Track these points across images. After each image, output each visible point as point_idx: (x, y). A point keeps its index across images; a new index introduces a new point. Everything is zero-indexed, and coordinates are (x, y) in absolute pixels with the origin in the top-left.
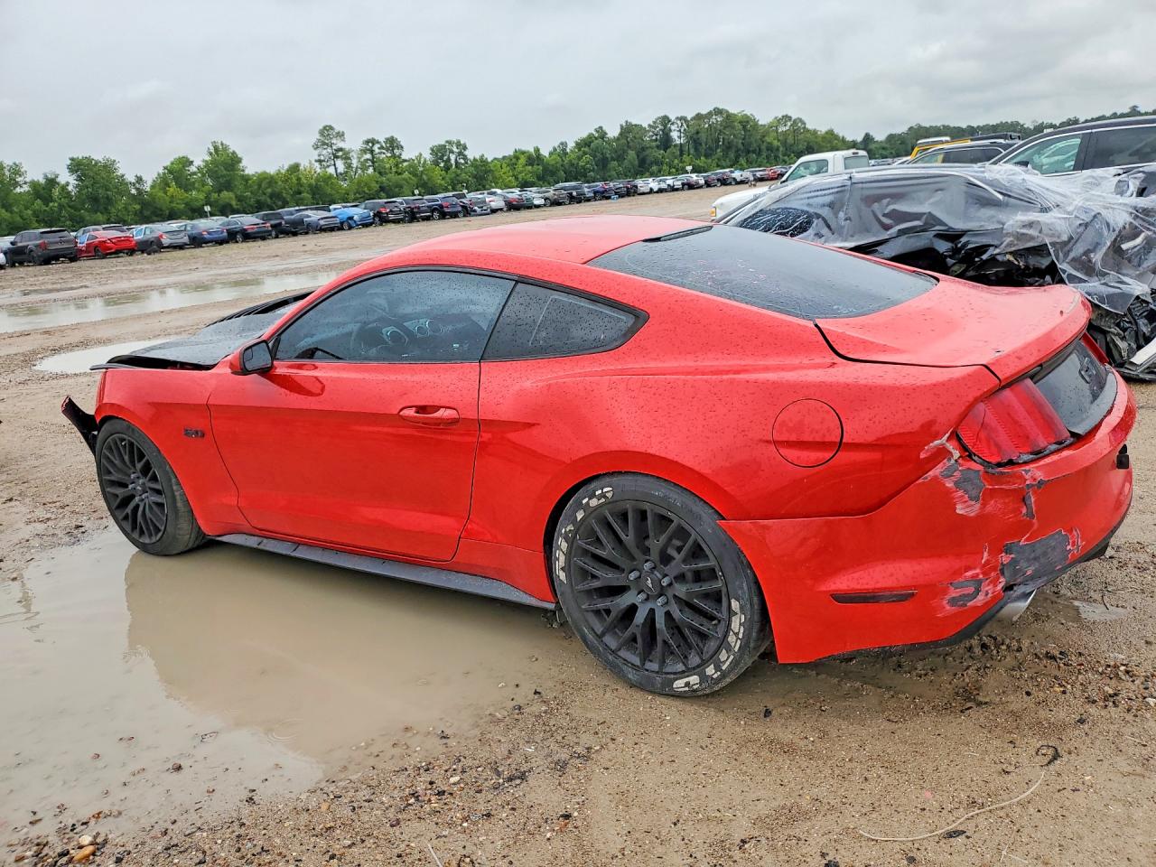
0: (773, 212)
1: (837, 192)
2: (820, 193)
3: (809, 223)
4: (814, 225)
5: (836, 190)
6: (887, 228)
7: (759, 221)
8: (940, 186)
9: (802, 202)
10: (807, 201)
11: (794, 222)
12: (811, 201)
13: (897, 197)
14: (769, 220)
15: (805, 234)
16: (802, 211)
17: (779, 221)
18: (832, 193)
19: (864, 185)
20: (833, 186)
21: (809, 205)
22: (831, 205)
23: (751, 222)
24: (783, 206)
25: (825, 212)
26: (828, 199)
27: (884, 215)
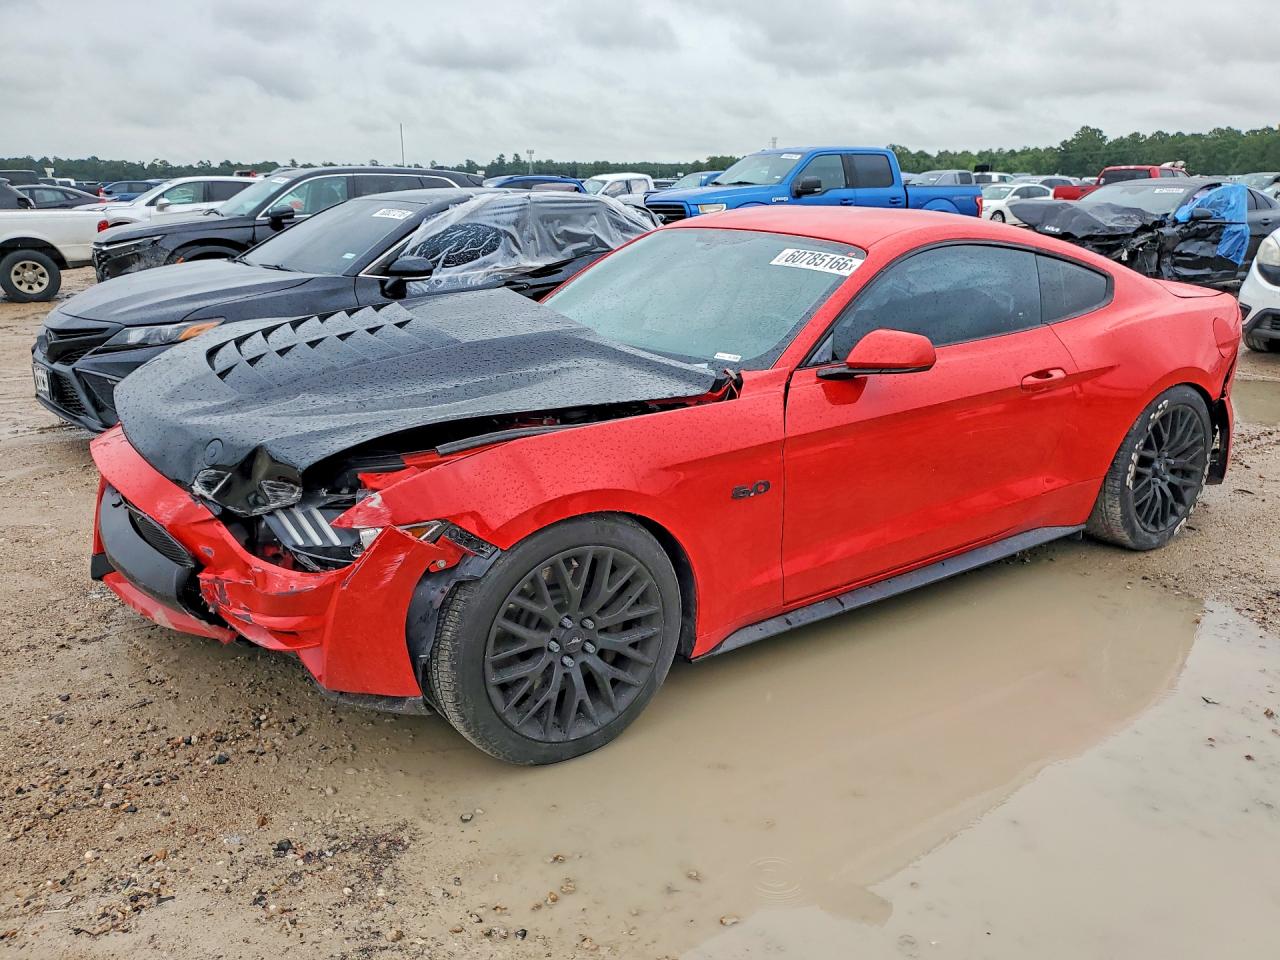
0: (463, 228)
1: (520, 210)
2: (504, 210)
3: (497, 240)
4: (502, 243)
5: (518, 208)
6: (560, 248)
7: (451, 237)
8: (594, 210)
9: (488, 218)
10: (493, 218)
11: (485, 239)
12: (498, 218)
13: (566, 219)
14: (461, 237)
15: (495, 252)
16: (491, 228)
17: (471, 237)
18: (516, 211)
19: (542, 205)
20: (515, 203)
21: (496, 222)
22: (516, 224)
23: (443, 237)
24: (472, 222)
25: (512, 230)
26: (514, 216)
27: (558, 236)
